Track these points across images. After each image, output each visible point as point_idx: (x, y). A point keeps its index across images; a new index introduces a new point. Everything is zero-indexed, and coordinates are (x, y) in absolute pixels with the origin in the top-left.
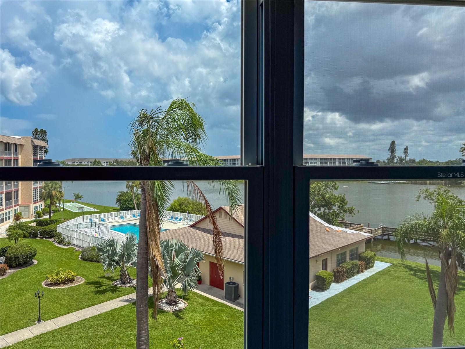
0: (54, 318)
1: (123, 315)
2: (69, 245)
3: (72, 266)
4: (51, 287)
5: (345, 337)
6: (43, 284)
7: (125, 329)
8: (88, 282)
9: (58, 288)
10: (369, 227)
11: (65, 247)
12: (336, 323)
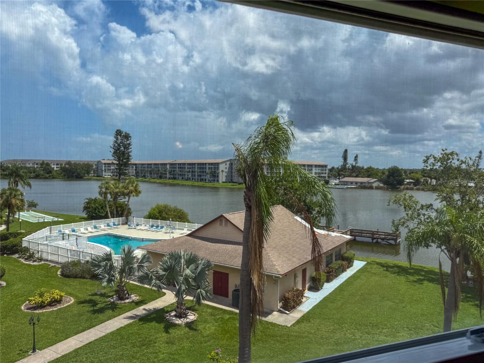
0: (51, 346)
1: (132, 333)
2: (41, 261)
3: (52, 284)
4: (35, 311)
5: (349, 331)
6: (23, 308)
7: (140, 347)
8: (79, 301)
9: (44, 311)
10: (338, 229)
11: (35, 263)
12: (338, 319)
